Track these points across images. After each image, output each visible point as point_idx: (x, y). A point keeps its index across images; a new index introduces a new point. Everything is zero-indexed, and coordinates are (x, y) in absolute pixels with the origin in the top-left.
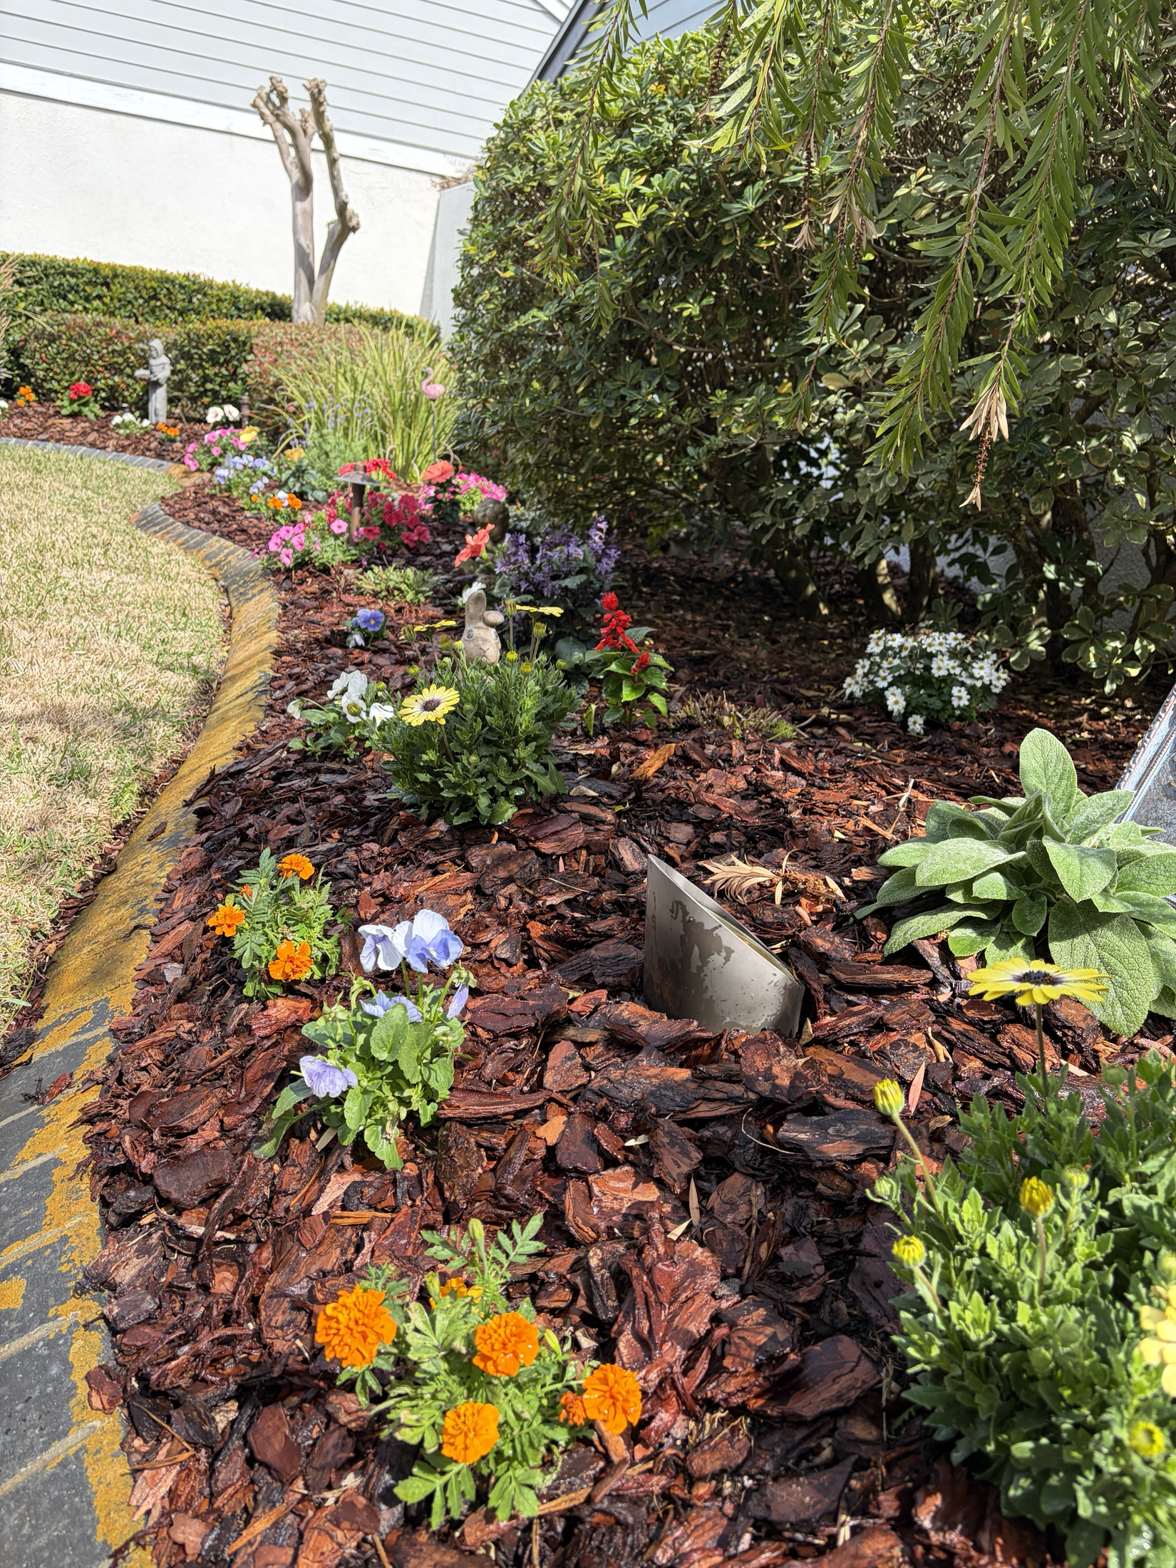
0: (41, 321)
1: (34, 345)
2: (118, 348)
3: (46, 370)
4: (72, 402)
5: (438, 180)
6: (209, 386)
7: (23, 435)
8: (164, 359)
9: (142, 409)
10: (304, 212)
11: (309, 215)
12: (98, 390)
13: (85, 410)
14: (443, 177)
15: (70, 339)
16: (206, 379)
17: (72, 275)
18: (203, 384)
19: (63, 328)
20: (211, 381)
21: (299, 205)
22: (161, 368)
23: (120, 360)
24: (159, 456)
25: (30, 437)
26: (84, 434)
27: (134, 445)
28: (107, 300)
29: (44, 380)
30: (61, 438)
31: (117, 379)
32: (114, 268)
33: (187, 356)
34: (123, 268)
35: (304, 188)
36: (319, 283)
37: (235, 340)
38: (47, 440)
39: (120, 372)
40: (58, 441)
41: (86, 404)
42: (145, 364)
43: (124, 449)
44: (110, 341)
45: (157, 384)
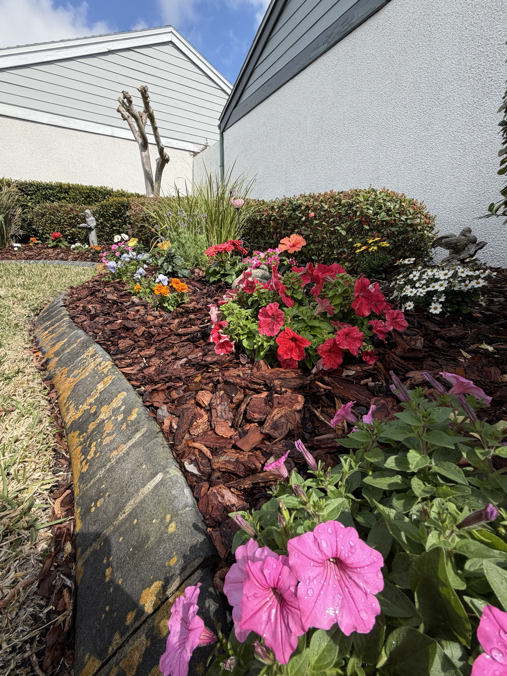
0: (36, 209)
1: (35, 219)
2: (72, 215)
3: (43, 230)
4: (53, 241)
5: (192, 153)
6: (114, 228)
7: (29, 258)
8: (92, 218)
9: (86, 240)
10: (146, 156)
11: (148, 157)
12: (67, 236)
13: (60, 244)
14: (194, 152)
15: (50, 214)
16: (113, 225)
17: (50, 189)
18: (112, 228)
19: (46, 210)
20: (115, 226)
21: (143, 153)
22: (92, 222)
23: (74, 221)
24: (93, 260)
25: (32, 259)
26: (58, 254)
27: (82, 257)
28: (68, 199)
29: (43, 234)
30: (47, 257)
31: (73, 229)
32: (68, 185)
33: (103, 216)
34: (73, 185)
35: (145, 145)
36: (155, 185)
37: (123, 206)
38: (40, 259)
39: (75, 226)
40: (45, 259)
41: (60, 241)
42: (84, 220)
43: (76, 259)
44: (68, 213)
45: (90, 229)
